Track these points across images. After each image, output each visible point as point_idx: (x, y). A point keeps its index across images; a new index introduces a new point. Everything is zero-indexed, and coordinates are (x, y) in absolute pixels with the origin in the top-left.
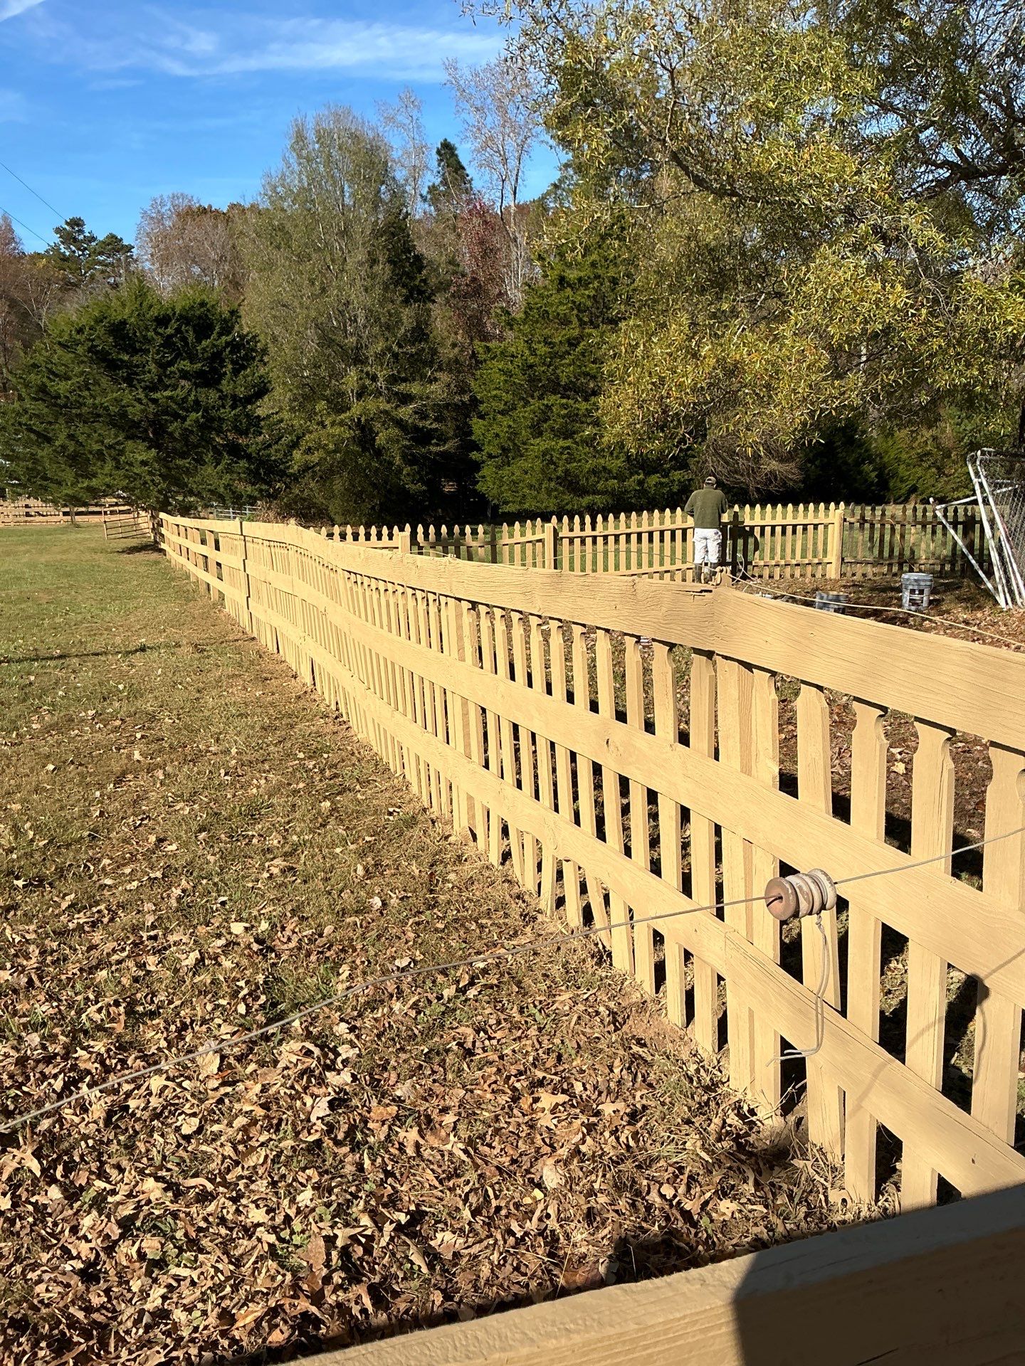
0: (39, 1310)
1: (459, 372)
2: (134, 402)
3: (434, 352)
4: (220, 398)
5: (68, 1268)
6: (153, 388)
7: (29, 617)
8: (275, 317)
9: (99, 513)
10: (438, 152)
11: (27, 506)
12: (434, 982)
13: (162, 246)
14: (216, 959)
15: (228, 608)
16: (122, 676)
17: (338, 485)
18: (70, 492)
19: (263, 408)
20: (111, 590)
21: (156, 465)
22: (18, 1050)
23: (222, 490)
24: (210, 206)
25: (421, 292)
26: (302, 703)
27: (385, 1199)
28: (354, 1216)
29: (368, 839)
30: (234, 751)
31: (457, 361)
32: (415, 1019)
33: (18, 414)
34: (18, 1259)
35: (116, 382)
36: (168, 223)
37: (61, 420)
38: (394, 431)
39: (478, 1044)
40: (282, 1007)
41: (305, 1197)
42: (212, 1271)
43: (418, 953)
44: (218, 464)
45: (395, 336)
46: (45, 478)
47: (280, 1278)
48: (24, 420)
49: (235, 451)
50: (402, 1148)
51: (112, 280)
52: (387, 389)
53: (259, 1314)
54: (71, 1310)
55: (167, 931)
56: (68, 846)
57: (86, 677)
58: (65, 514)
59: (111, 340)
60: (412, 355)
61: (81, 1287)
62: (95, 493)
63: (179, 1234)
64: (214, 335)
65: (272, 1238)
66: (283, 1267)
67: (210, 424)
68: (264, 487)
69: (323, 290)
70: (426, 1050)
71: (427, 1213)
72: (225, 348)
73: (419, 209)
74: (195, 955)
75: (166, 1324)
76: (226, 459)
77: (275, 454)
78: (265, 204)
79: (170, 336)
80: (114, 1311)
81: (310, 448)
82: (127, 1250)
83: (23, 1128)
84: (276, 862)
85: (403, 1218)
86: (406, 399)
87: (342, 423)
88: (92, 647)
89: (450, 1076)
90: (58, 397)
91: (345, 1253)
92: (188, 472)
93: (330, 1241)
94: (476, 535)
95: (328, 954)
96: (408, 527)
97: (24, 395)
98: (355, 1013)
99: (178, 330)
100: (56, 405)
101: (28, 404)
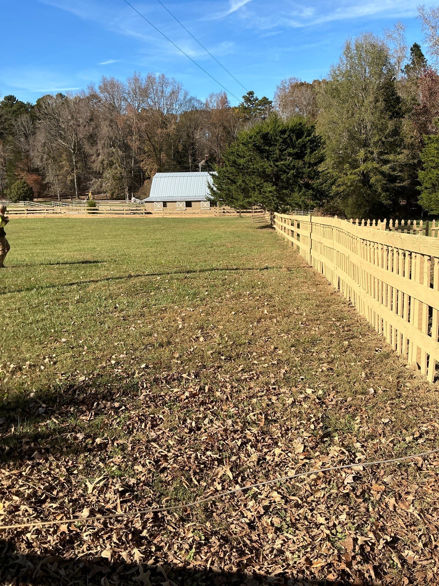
0: (232, 535)
1: (413, 149)
2: (268, 166)
3: (402, 140)
4: (303, 164)
5: (243, 521)
6: (277, 161)
7: (224, 253)
8: (330, 128)
9: (251, 212)
10: (411, 49)
11: (224, 209)
12: (401, 432)
13: (284, 101)
14: (300, 403)
15: (301, 253)
16: (259, 279)
17: (350, 201)
18: (241, 203)
19: (321, 168)
20: (254, 243)
21: (275, 193)
22: (224, 426)
23: (300, 203)
24: (305, 82)
25: (398, 114)
26: (333, 297)
27: (379, 527)
28: (365, 532)
29: (366, 361)
30: (304, 314)
31: (412, 145)
32: (393, 448)
33: (225, 172)
34: (224, 512)
35: (262, 158)
36: (287, 91)
37: (241, 175)
38: (380, 177)
39: (424, 466)
40: (330, 429)
41: (343, 517)
42: (302, 540)
43: (393, 417)
44: (300, 192)
45: (384, 134)
46: (232, 198)
47: (332, 550)
48: (226, 175)
49: (307, 186)
50: (387, 505)
51: (263, 116)
52: (378, 158)
53: (323, 564)
54: (245, 539)
55: (280, 387)
56: (240, 345)
57: (246, 278)
58: (238, 212)
59: (262, 141)
60: (391, 142)
61: (249, 531)
62: (250, 204)
63: (288, 519)
64: (304, 137)
65: (328, 532)
66: (333, 546)
67: (299, 175)
68: (318, 202)
69: (353, 115)
70: (398, 463)
71: (400, 539)
72: (307, 142)
73: (400, 76)
74: (291, 399)
75: (283, 557)
76: (304, 190)
77: (324, 187)
78: (329, 79)
79: (286, 138)
80: (261, 544)
81: (339, 185)
82: (266, 520)
83: (226, 458)
84: (324, 365)
85: (389, 539)
86: (386, 162)
87: (355, 174)
88: (247, 266)
89: (410, 478)
90: (240, 165)
91: (362, 547)
92: (287, 195)
93: (355, 540)
94: (419, 225)
95: (349, 410)
96: (385, 220)
97: (227, 164)
98: (364, 439)
99: (289, 136)
100: (239, 168)
101: (228, 168)
